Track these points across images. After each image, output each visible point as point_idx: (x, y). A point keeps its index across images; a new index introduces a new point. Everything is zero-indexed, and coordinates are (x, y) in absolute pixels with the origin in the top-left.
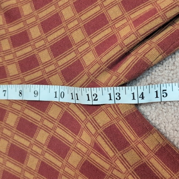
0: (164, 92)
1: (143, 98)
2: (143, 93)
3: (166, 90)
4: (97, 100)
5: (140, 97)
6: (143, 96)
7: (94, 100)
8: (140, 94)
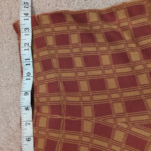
0: (25, 3)
1: (27, 14)
2: (24, 14)
3: (24, 2)
4: (28, 43)
5: (27, 16)
6: (26, 14)
7: (28, 45)
8: (25, 16)
